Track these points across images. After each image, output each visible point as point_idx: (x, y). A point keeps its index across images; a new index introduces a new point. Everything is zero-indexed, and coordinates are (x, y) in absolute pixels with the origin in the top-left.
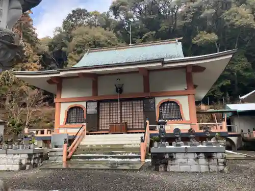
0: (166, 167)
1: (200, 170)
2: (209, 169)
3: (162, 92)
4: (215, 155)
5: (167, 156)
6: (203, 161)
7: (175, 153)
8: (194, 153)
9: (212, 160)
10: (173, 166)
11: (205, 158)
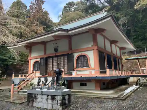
0: (32, 103)
1: (48, 107)
2: (52, 107)
3: (77, 49)
4: (56, 97)
5: (34, 96)
6: (50, 101)
7: (37, 94)
8: (46, 95)
9: (55, 101)
10: (36, 103)
11: (52, 100)
